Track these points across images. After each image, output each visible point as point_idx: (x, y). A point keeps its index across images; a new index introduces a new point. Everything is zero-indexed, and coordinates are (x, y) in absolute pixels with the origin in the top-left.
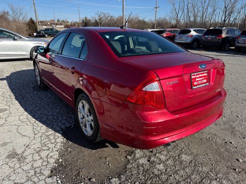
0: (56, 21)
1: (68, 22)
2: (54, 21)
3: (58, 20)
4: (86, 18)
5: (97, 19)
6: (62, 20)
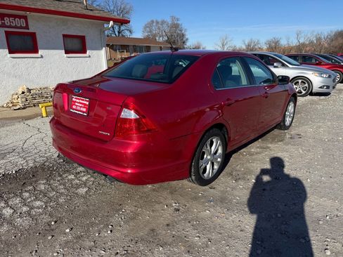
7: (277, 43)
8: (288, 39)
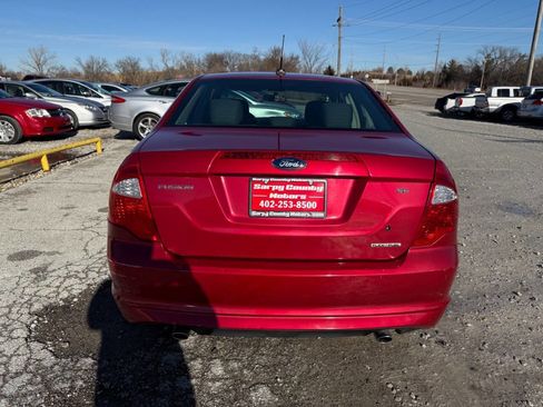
0: (385, 72)
1: (410, 73)
2: (380, 70)
3: (390, 70)
4: (453, 62)
5: (480, 64)
6: (398, 68)
7: (135, 65)
8: (151, 61)
